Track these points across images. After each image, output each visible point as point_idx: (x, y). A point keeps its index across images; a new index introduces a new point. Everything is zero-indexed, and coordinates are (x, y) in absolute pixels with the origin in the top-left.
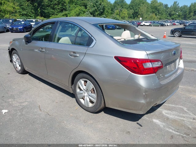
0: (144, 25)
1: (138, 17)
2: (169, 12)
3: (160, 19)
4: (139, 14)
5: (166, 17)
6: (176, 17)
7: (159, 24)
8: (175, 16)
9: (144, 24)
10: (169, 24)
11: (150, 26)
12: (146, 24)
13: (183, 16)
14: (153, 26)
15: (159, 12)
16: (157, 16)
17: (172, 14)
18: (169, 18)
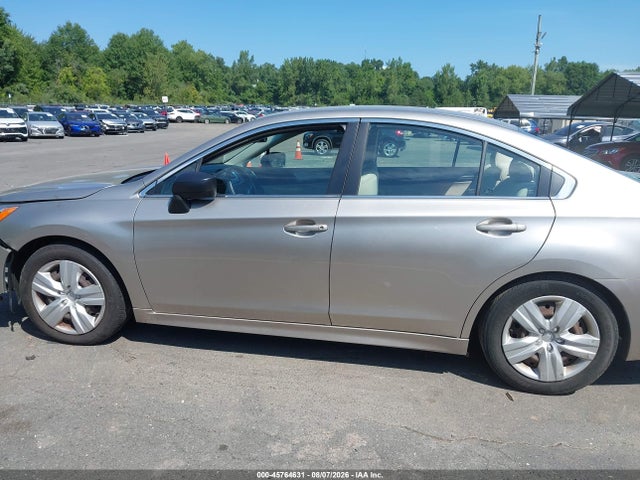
0: (179, 120)
1: (143, 94)
2: (231, 82)
3: (212, 100)
4: (146, 85)
5: (226, 95)
6: (253, 97)
7: (224, 117)
8: (249, 93)
9: (179, 117)
10: (249, 117)
11: (197, 121)
12: (186, 116)
13: (271, 94)
14: (207, 121)
15: (204, 81)
16: (202, 92)
17: (240, 88)
18: (234, 98)
